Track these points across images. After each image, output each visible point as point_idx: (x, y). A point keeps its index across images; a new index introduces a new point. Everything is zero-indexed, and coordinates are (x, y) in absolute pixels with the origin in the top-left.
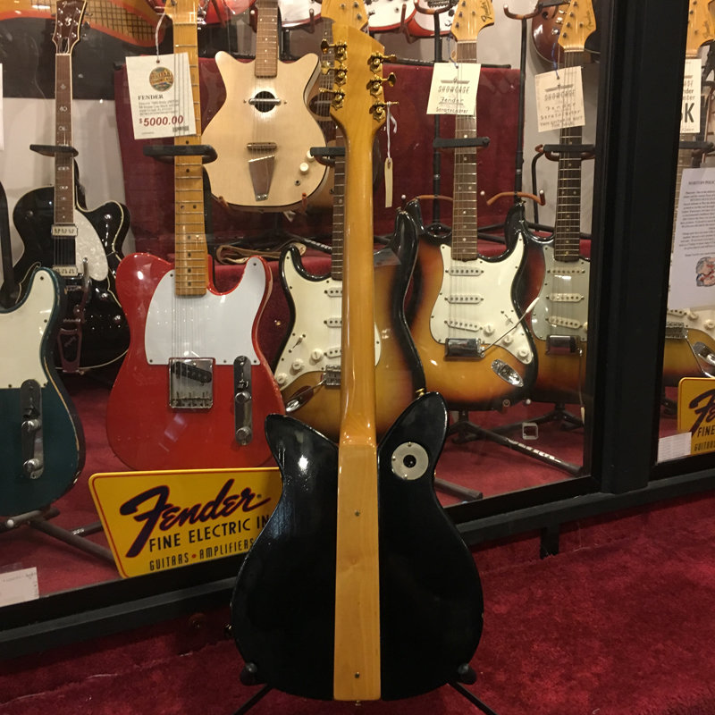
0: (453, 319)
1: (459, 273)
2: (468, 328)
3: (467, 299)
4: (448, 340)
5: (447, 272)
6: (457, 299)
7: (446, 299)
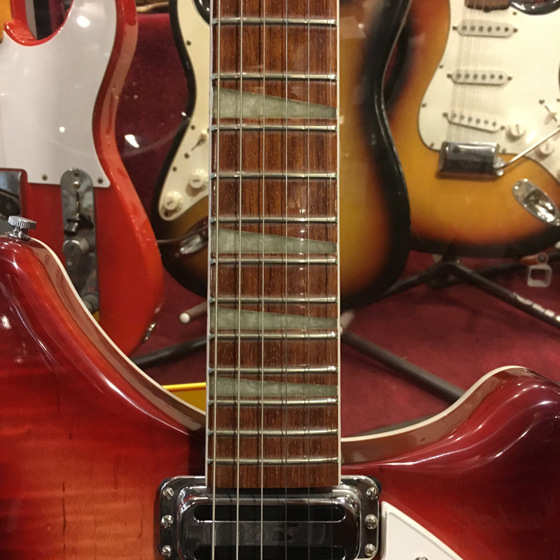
0: (457, 111)
1: (476, 32)
2: (482, 126)
3: (484, 77)
4: (445, 144)
5: (455, 28)
6: (467, 76)
7: (449, 76)
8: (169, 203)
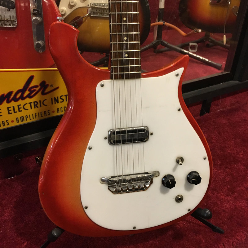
8: (62, 11)
